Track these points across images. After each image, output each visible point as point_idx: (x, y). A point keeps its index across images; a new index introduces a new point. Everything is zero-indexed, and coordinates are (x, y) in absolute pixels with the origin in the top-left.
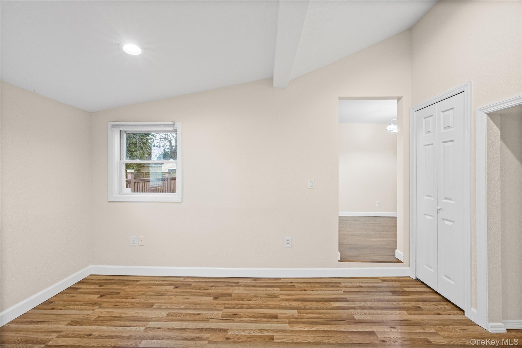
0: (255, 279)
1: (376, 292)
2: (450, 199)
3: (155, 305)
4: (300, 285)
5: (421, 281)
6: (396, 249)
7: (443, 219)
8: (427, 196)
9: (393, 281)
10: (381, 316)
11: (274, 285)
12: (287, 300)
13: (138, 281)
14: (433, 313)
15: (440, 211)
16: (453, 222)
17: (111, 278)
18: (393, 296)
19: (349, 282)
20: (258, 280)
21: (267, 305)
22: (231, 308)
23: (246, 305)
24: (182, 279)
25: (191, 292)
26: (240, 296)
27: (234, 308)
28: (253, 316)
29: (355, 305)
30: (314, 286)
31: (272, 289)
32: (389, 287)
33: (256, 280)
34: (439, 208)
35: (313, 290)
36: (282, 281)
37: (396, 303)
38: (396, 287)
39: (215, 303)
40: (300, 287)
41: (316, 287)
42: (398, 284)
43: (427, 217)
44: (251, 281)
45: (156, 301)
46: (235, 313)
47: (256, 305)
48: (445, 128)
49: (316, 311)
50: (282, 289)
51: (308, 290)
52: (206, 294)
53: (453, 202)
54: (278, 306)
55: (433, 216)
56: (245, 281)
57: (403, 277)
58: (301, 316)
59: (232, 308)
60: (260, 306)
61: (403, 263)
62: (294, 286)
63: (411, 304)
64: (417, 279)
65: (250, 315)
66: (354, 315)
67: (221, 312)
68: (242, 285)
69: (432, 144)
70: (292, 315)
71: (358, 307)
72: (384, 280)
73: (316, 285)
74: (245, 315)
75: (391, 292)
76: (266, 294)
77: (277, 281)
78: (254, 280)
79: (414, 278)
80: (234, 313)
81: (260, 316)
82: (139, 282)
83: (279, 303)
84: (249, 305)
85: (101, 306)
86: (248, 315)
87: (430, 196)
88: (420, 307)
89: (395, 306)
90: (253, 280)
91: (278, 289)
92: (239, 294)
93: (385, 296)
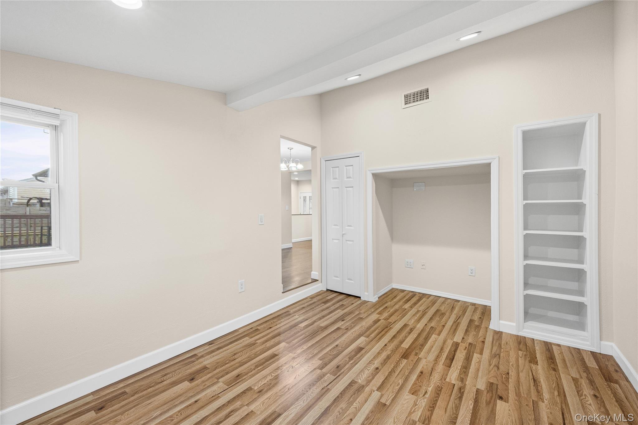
0: (211, 343)
1: (316, 307)
2: (351, 226)
4: (262, 326)
5: (330, 290)
6: (312, 271)
7: (346, 240)
8: (335, 225)
9: (317, 296)
10: (332, 318)
11: (238, 337)
12: (266, 341)
14: (350, 304)
15: (345, 235)
16: (353, 241)
18: (326, 305)
19: (294, 308)
20: (215, 342)
21: (256, 353)
22: (225, 375)
23: (237, 364)
26: (218, 363)
27: (227, 373)
28: (256, 366)
29: (314, 319)
30: (274, 322)
31: (242, 341)
32: (319, 300)
33: (213, 343)
34: (344, 233)
35: (277, 325)
36: (241, 331)
37: (331, 308)
38: (322, 299)
39: (199, 383)
40: (264, 328)
41: (276, 322)
42: (320, 297)
43: (335, 241)
44: (208, 347)
46: (237, 375)
47: (246, 358)
48: (348, 178)
49: (297, 335)
50: (250, 336)
51: (273, 327)
52: (171, 385)
53: (352, 228)
54: (266, 349)
55: (339, 240)
56: (201, 350)
57: (319, 292)
58: (291, 344)
59: (227, 374)
60: (251, 357)
61: (318, 280)
62: (257, 329)
63: (338, 305)
64: (328, 290)
65: (253, 367)
66: (320, 325)
67: (220, 384)
68: (204, 354)
69: (338, 188)
70: (285, 347)
71: (316, 319)
72: (312, 297)
73: (275, 320)
74: (248, 371)
75: (323, 303)
76: (242, 347)
77: (237, 334)
79: (325, 290)
80: (235, 376)
81: (262, 362)
83: (263, 346)
84: (240, 363)
86: (251, 369)
87: (337, 225)
88: (343, 305)
89: (332, 310)
90: (208, 345)
91: (247, 338)
92: (216, 362)
93: (322, 307)
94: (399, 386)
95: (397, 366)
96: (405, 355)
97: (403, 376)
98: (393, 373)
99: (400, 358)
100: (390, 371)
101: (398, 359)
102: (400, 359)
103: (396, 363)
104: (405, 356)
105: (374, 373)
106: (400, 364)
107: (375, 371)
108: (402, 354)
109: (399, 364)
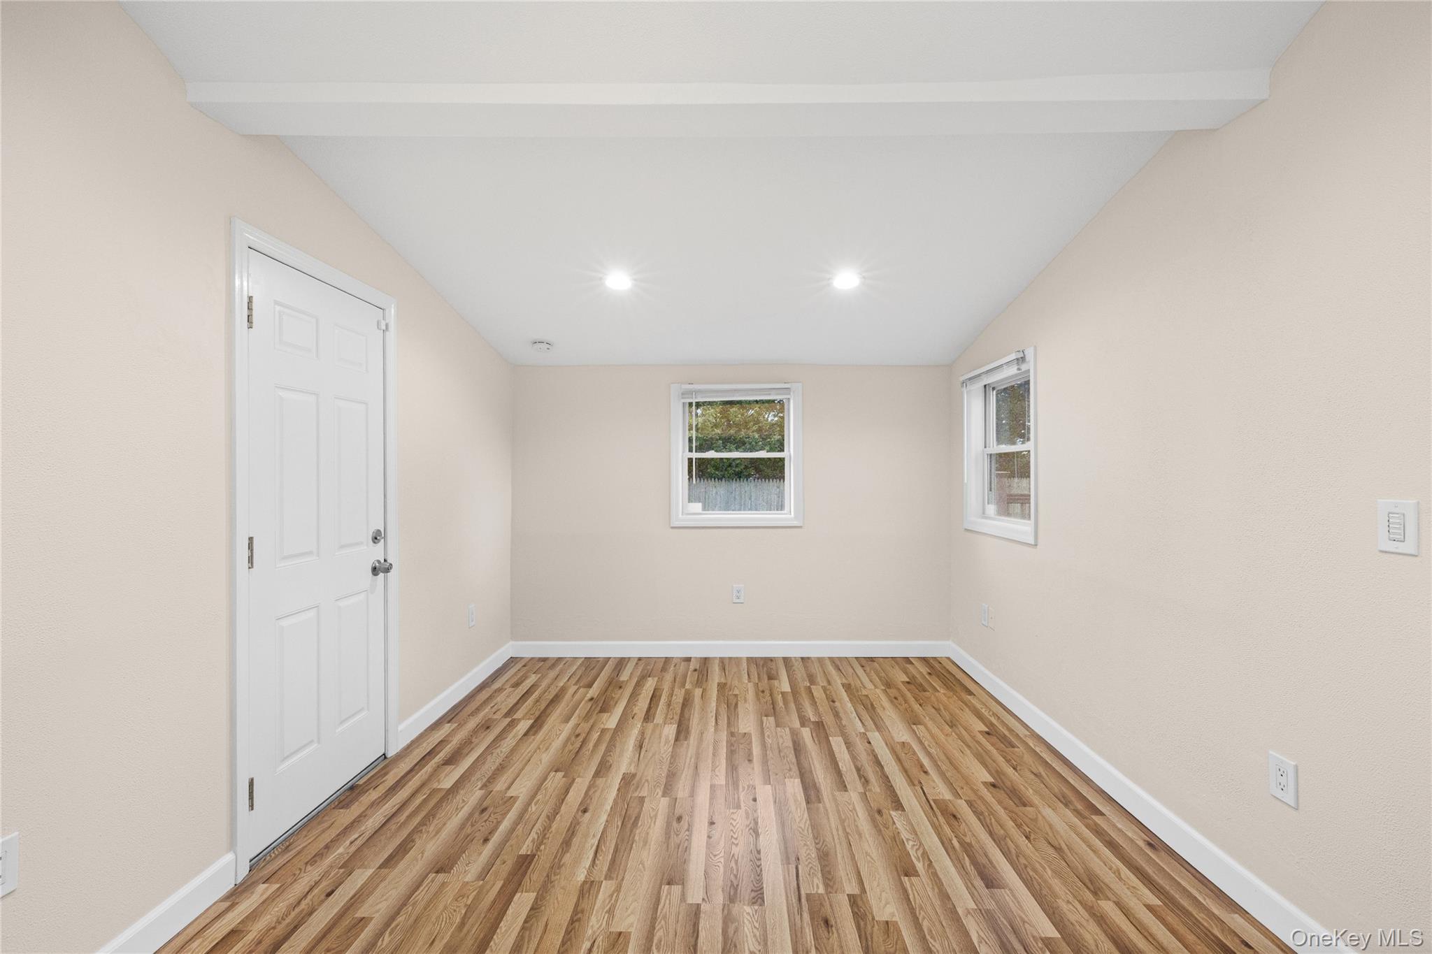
0: (1155, 844)
3: (921, 727)
13: (970, 695)
17: (960, 676)
24: (1022, 732)
25: (987, 752)
27: (978, 812)
28: (970, 845)
39: (974, 786)
44: (1134, 837)
45: (930, 724)
59: (974, 810)
67: (947, 795)
78: (1150, 845)
82: (969, 697)
84: (1006, 837)
85: (888, 690)
94: (535, 801)
95: (543, 831)
96: (525, 862)
97: (528, 819)
98: (550, 814)
99: (539, 853)
100: (558, 816)
101: (542, 847)
102: (538, 849)
103: (547, 836)
104: (526, 864)
105: (588, 802)
106: (536, 838)
107: (588, 805)
108: (531, 867)
109: (538, 837)
